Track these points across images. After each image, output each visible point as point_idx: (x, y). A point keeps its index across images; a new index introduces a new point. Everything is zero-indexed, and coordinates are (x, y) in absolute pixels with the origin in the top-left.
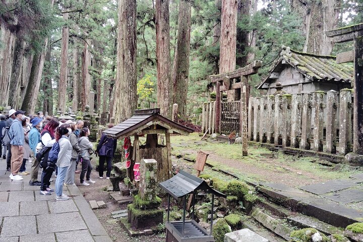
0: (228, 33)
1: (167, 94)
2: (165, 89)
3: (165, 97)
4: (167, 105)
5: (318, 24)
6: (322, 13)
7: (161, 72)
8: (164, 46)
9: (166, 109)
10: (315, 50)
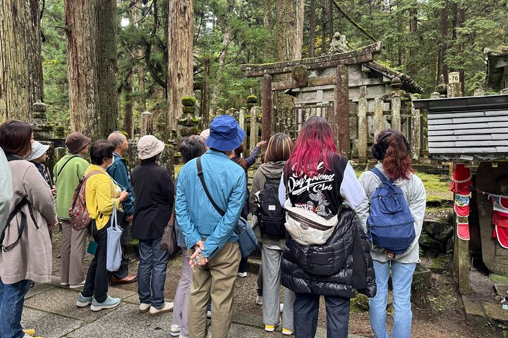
0: (185, 8)
1: (93, 96)
2: (88, 87)
3: (88, 101)
4: (93, 116)
5: (290, 20)
6: (295, 8)
7: (79, 55)
8: (85, 8)
9: (91, 123)
10: (288, 53)
